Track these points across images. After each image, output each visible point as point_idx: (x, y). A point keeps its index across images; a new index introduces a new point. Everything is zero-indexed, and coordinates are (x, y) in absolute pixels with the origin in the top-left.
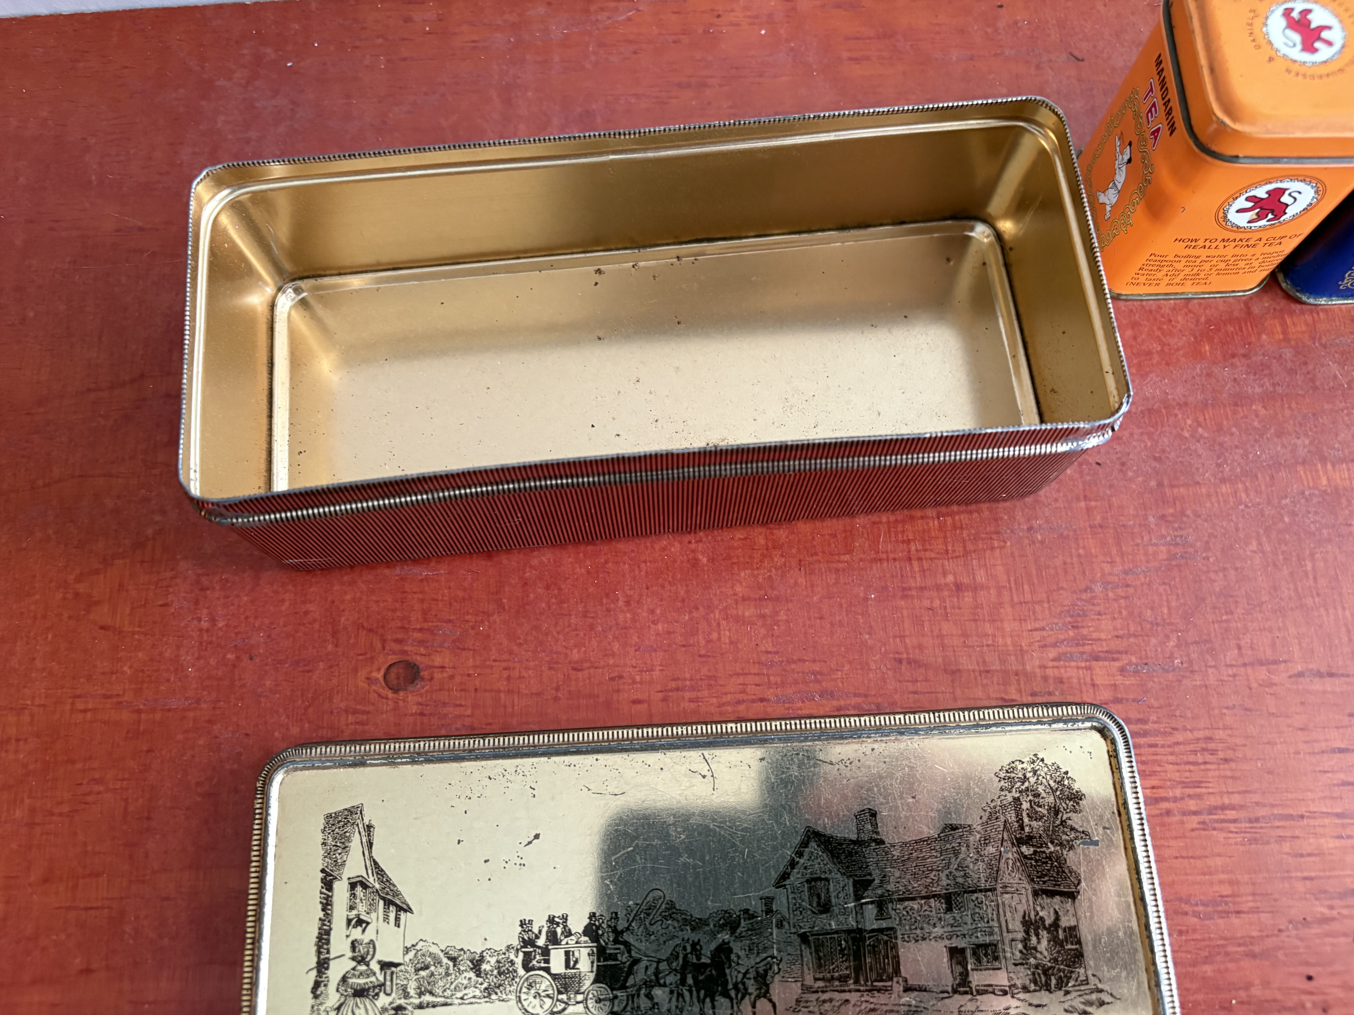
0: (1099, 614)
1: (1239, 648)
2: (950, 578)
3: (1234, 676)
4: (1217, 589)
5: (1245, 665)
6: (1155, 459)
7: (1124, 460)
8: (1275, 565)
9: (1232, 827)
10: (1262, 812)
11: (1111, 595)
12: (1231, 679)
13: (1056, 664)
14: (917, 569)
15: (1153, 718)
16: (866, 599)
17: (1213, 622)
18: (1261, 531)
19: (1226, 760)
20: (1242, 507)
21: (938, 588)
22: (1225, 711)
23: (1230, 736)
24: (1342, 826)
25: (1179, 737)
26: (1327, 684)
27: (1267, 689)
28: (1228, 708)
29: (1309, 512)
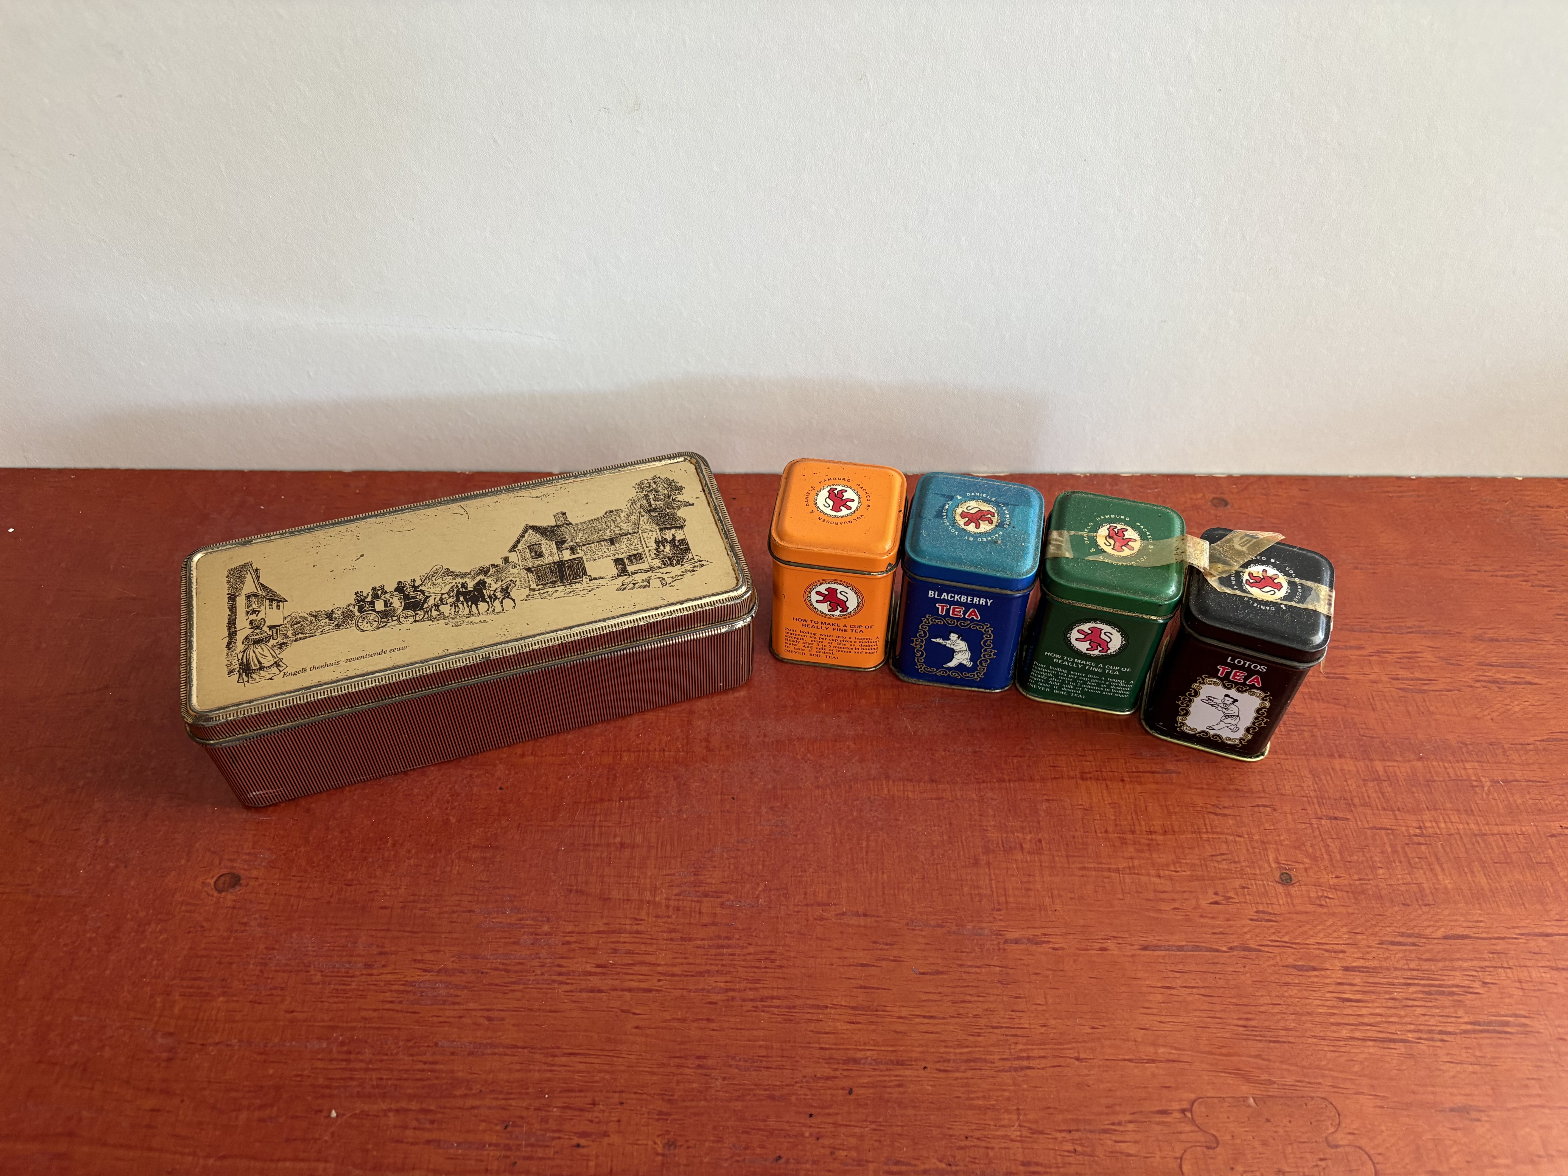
0: (715, 867)
1: (806, 894)
2: (618, 840)
3: (798, 912)
4: (799, 856)
5: (807, 905)
8: (841, 842)
9: (776, 1011)
10: (798, 1002)
11: (725, 855)
12: (795, 914)
13: (677, 898)
14: (597, 832)
15: (737, 936)
16: (558, 850)
17: (791, 877)
18: (836, 820)
19: (781, 967)
20: (826, 805)
21: (608, 845)
22: (787, 934)
23: (787, 951)
24: (855, 1015)
25: (751, 949)
26: (862, 921)
27: (819, 922)
28: (789, 933)
29: (871, 810)
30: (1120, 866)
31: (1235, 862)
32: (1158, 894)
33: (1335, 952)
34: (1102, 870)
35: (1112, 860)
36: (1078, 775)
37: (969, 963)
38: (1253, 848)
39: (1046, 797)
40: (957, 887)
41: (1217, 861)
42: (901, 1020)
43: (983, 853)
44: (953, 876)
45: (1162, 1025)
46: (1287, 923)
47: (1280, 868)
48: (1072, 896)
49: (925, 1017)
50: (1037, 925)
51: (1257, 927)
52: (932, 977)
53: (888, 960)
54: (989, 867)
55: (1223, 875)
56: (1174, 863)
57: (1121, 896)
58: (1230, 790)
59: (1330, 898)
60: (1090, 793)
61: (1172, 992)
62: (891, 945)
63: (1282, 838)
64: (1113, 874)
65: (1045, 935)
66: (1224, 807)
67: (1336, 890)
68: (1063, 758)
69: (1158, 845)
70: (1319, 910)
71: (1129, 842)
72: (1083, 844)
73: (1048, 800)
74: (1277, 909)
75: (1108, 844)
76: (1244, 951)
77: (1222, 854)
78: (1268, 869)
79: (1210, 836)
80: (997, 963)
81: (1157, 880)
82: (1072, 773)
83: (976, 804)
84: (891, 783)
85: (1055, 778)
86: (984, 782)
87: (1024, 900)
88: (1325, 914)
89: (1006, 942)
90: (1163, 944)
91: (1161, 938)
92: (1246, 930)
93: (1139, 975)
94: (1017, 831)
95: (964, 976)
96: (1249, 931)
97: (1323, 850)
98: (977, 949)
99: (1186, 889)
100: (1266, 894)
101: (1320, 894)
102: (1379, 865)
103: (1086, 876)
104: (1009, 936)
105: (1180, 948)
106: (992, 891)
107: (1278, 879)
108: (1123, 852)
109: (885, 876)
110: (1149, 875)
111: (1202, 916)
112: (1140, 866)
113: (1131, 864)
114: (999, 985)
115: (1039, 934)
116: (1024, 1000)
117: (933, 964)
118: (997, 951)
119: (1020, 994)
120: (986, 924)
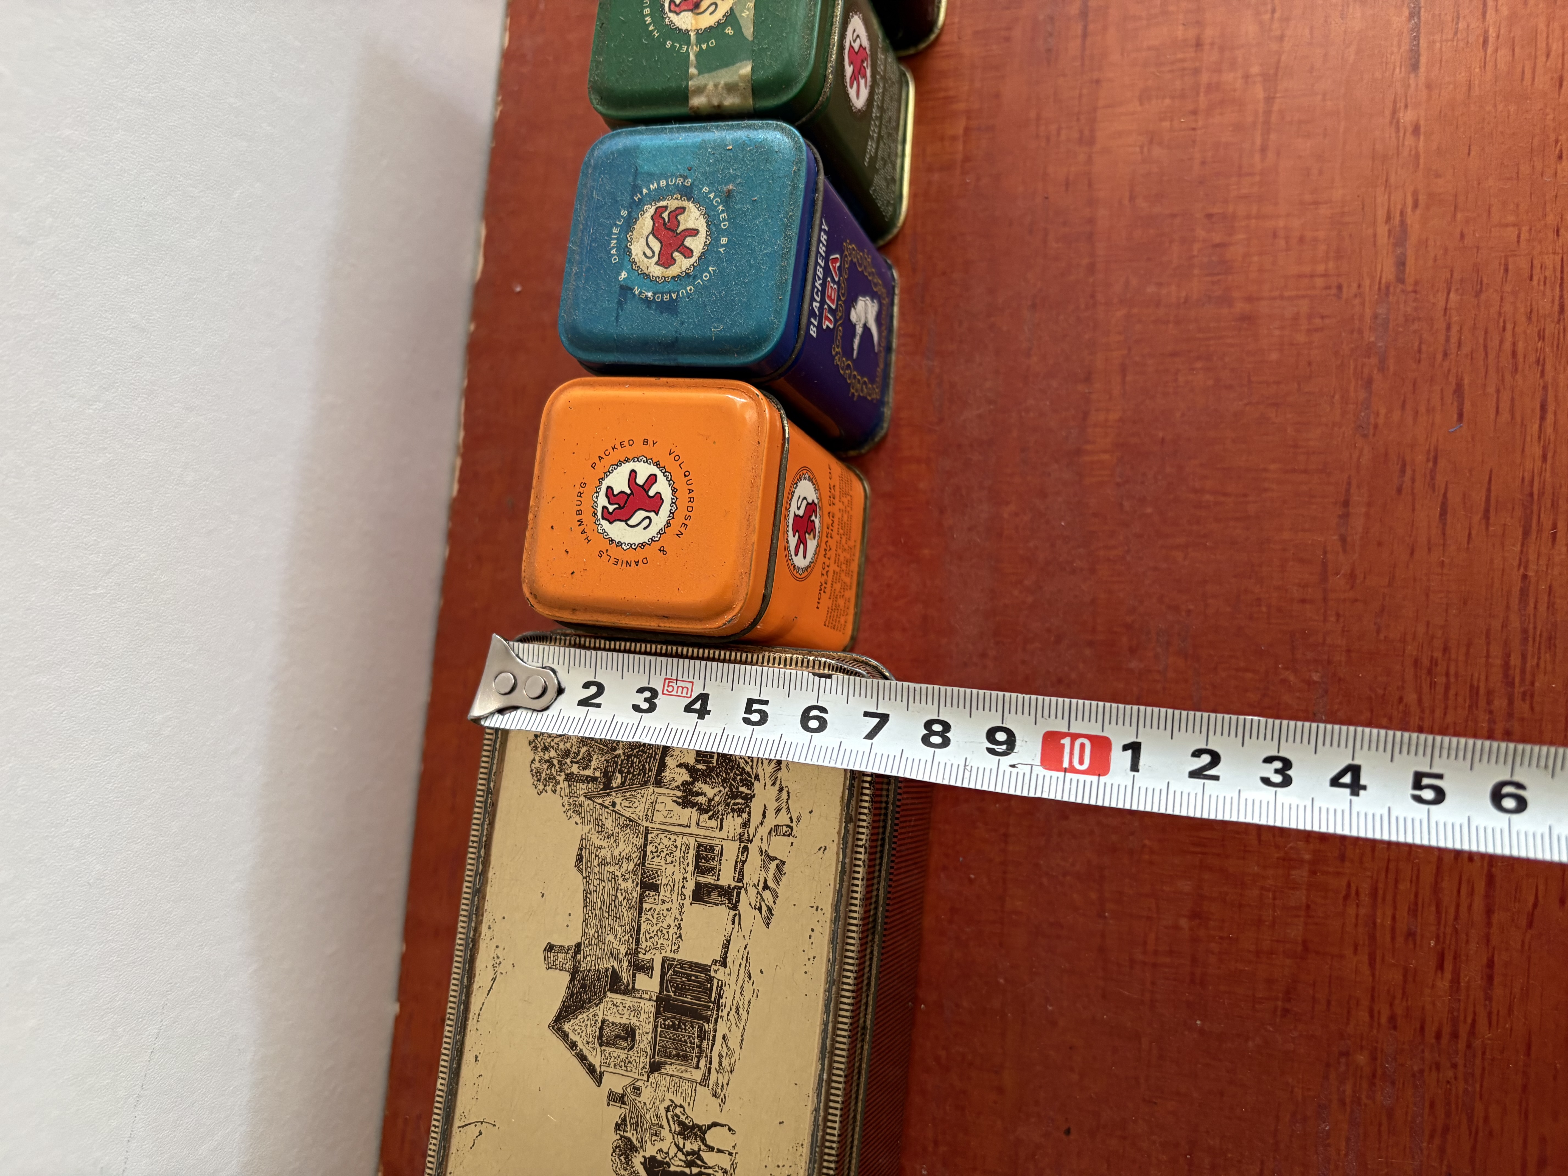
1: (1303, 601)
2: (1184, 922)
3: (1338, 615)
4: (1228, 609)
5: (1325, 600)
6: (1057, 642)
8: (1204, 536)
9: (1531, 662)
10: (1515, 623)
12: (1341, 620)
14: (1167, 960)
16: (1201, 1031)
17: (1269, 624)
18: (1161, 542)
19: (1446, 649)
20: (1128, 558)
21: (1195, 940)
22: (1382, 636)
23: (1414, 638)
24: (1540, 531)
25: (1411, 697)
26: (1357, 510)
27: (1358, 581)
28: (1378, 632)
29: (1143, 483)
30: (1261, 96)
32: (1315, 42)
34: (1267, 123)
36: (1086, 149)
37: (1441, 340)
39: (1126, 202)
40: (1294, 352)
42: (1550, 455)
43: (1230, 306)
44: (1274, 356)
45: (1553, 54)
49: (1543, 418)
50: (1371, 230)
52: (1467, 403)
53: (1433, 471)
54: (1257, 299)
56: (1259, 13)
61: (1492, 33)
62: (1404, 466)
64: (1276, 108)
65: (1388, 219)
72: (1216, 149)
80: (1441, 298)
81: (1289, 40)
82: (1082, 158)
83: (1135, 311)
84: (1089, 447)
85: (1090, 186)
86: (1093, 296)
87: (1323, 247)
89: (1401, 280)
90: (1406, 41)
91: (1396, 43)
93: (1462, 80)
94: (1190, 250)
95: (1466, 350)
98: (1416, 326)
103: (1277, 148)
104: (1390, 274)
106: (1304, 297)
108: (1234, 90)
109: (1272, 467)
114: (1483, 297)
115: (1387, 228)
116: (1510, 260)
117: (1442, 399)
118: (1418, 296)
119: (1500, 264)
120: (1367, 310)
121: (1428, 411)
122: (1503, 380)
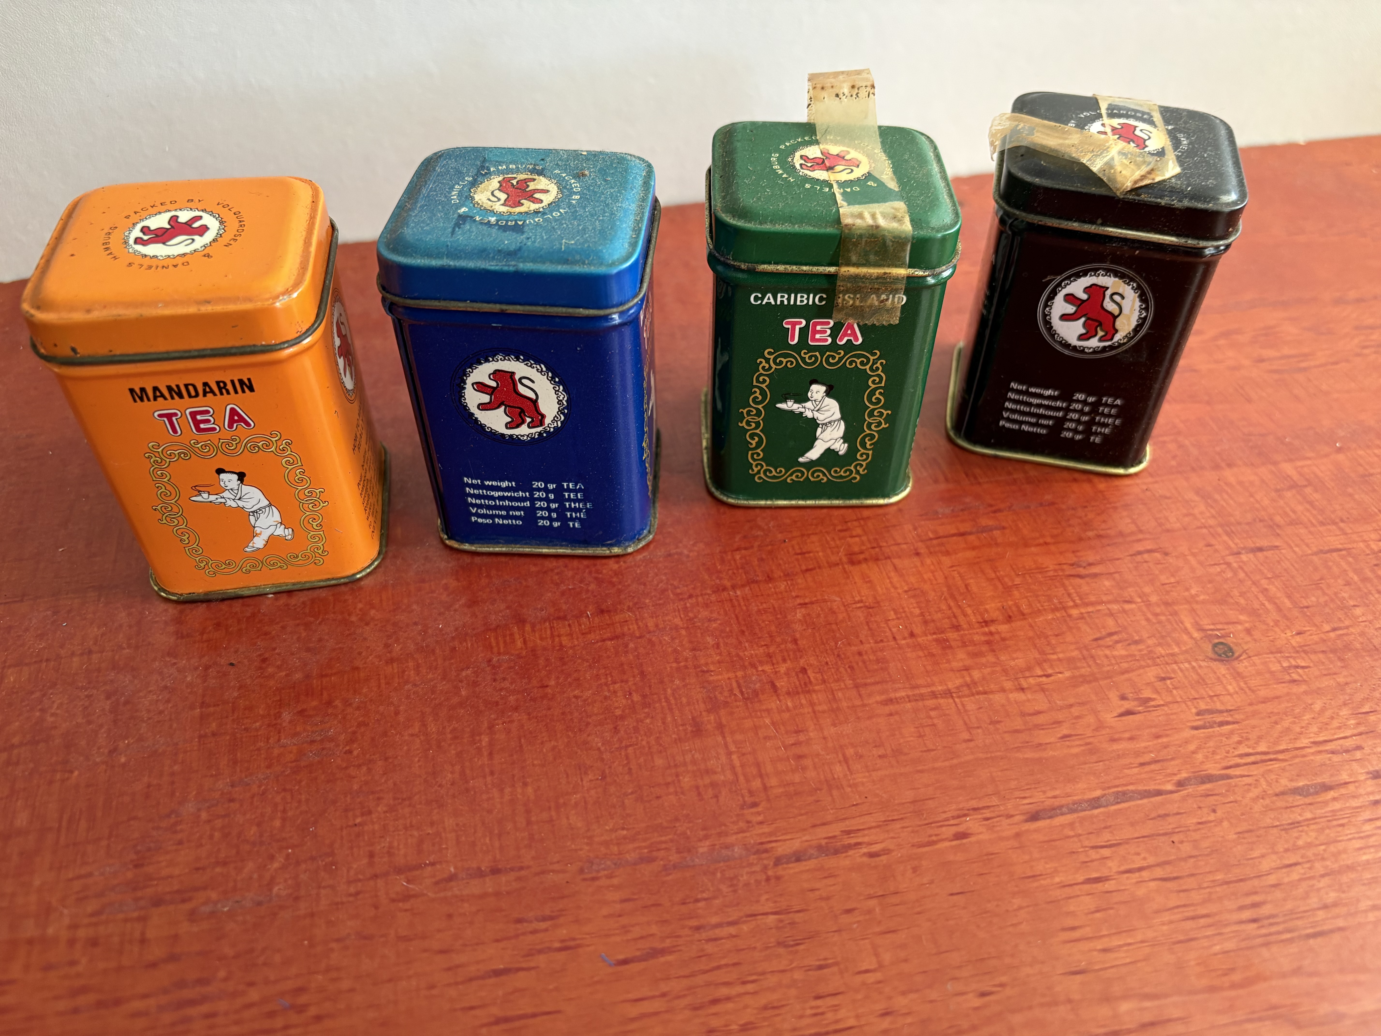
0: (180, 843)
3: (357, 893)
4: (356, 787)
5: (375, 876)
6: (308, 650)
7: (267, 655)
8: (439, 746)
11: (204, 815)
12: (351, 899)
13: (94, 920)
15: (222, 974)
17: (342, 829)
18: (428, 710)
19: (319, 1018)
20: (408, 687)
22: (334, 945)
23: (332, 980)
25: (254, 995)
26: (489, 884)
27: (401, 904)
28: (338, 940)
29: (495, 680)
30: (950, 685)
31: (1136, 642)
32: (1028, 718)
33: (1347, 751)
34: (922, 697)
35: (935, 679)
36: (845, 559)
37: (714, 920)
38: (1156, 615)
39: (799, 601)
40: (669, 779)
41: (1108, 647)
43: (708, 711)
44: (659, 762)
45: (1110, 955)
46: (1254, 722)
47: (1209, 637)
48: (881, 751)
50: (829, 818)
51: (1209, 737)
52: (642, 965)
53: (550, 949)
54: (723, 734)
55: (1125, 665)
56: (1039, 664)
57: (966, 736)
58: (1089, 538)
59: (1303, 667)
60: (870, 582)
61: (1107, 886)
62: (551, 918)
63: (1193, 592)
64: (942, 701)
65: (848, 832)
66: (1090, 564)
67: (1305, 652)
68: (814, 538)
69: (1004, 639)
70: (1295, 689)
71: (953, 644)
72: (878, 661)
73: (804, 605)
74: (1229, 703)
75: (921, 653)
76: (1203, 783)
77: (1111, 634)
78: (1191, 643)
79: (1083, 610)
80: (767, 907)
81: (1021, 696)
82: (834, 558)
83: (684, 633)
84: (528, 628)
85: (807, 570)
87: (796, 778)
88: (1305, 693)
89: (778, 861)
90: (1063, 801)
91: (1057, 793)
92: (1192, 747)
93: (1040, 867)
94: (761, 663)
95: (710, 948)
96: (1199, 748)
97: (1261, 598)
98: (724, 888)
99: (1072, 701)
100: (1202, 681)
101: (1285, 664)
102: (1352, 603)
103: (897, 713)
104: (782, 849)
105: (1095, 803)
106: (735, 774)
107: (1210, 654)
108: (948, 661)
109: (530, 790)
110: (1003, 690)
111: (1113, 740)
112: (984, 678)
113: (968, 679)
114: (781, 950)
115: (837, 833)
116: (835, 969)
117: (642, 938)
118: (763, 883)
119: (825, 959)
120: (734, 837)
121: (624, 927)
122: (678, 997)
